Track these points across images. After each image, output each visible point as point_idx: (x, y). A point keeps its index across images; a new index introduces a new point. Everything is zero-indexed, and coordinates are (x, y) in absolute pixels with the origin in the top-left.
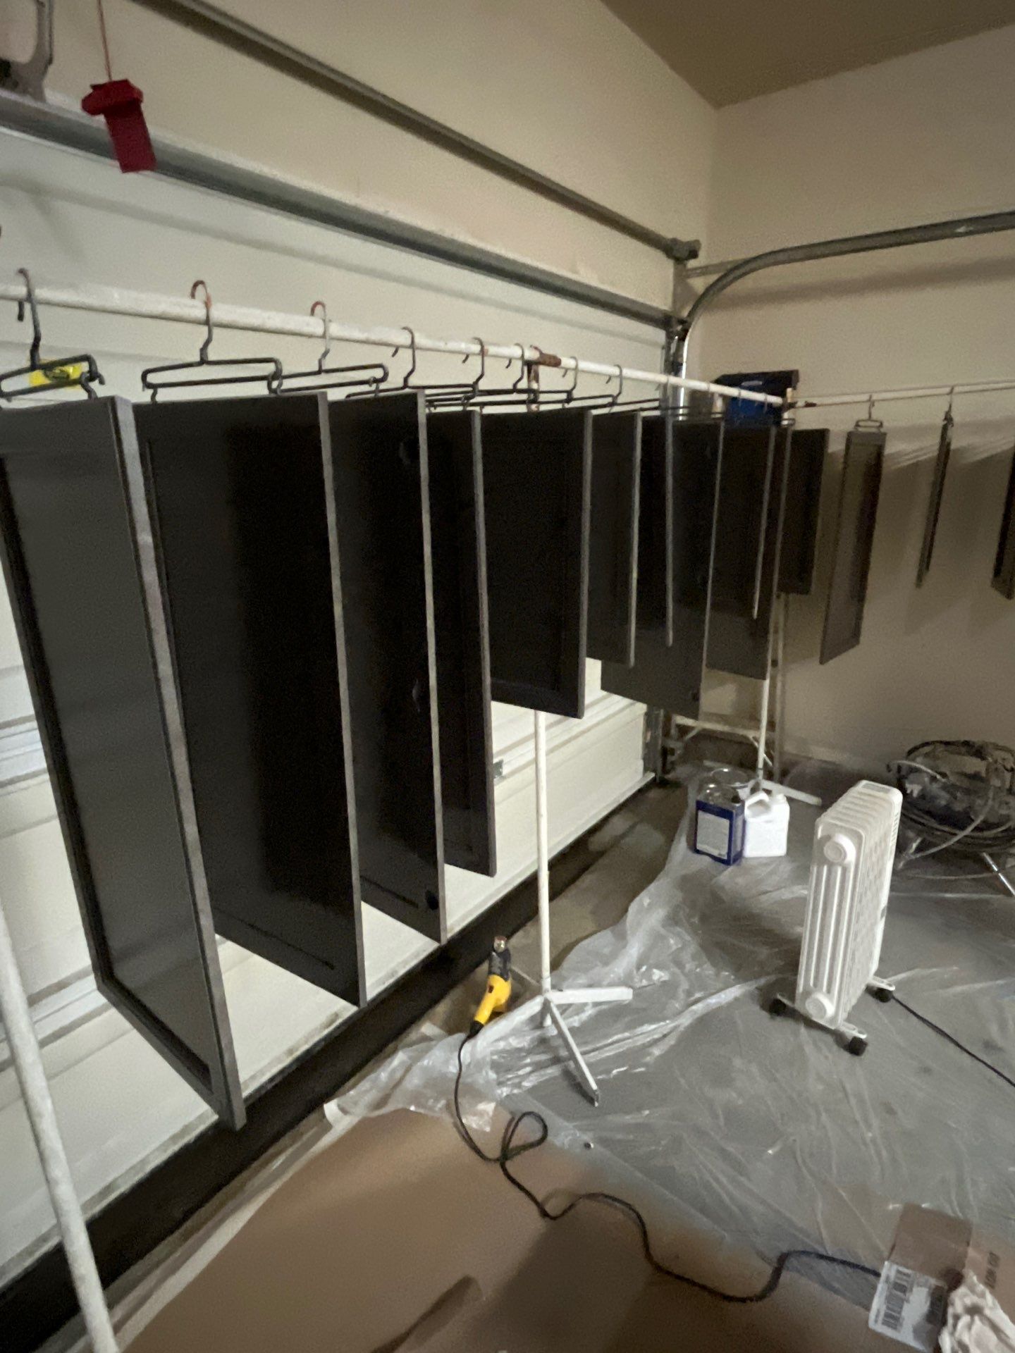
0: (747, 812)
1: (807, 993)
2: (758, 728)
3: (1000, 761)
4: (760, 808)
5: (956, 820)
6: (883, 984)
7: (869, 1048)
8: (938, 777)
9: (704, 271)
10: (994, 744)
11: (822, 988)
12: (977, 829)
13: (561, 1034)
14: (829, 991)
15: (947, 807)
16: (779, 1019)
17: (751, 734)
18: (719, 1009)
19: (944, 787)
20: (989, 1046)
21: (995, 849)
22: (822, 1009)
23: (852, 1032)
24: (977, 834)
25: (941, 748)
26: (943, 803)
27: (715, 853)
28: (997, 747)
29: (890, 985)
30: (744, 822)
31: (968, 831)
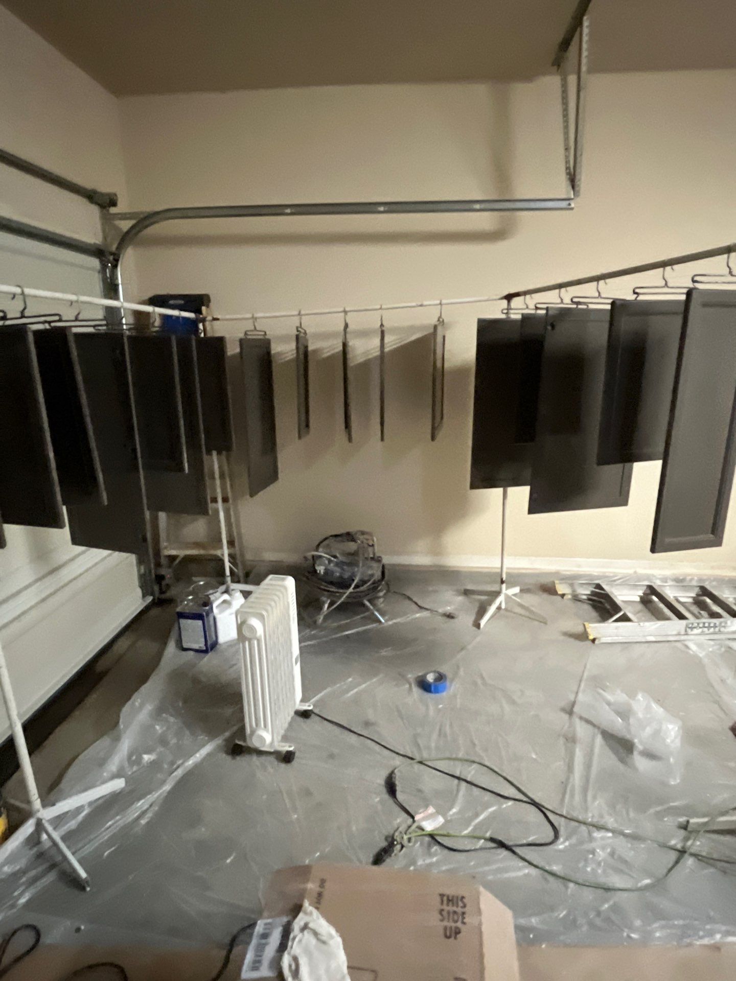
0: (215, 610)
1: (253, 732)
2: (221, 547)
3: (365, 541)
4: (225, 605)
5: (344, 584)
6: (306, 707)
7: (297, 755)
8: (332, 559)
9: (124, 217)
10: (360, 531)
11: (260, 726)
12: (357, 587)
13: (55, 844)
14: (265, 726)
15: (341, 577)
16: (238, 758)
17: (218, 553)
18: (197, 766)
19: (337, 565)
20: (367, 724)
21: (369, 597)
22: (262, 739)
23: (286, 748)
24: (356, 590)
25: (332, 540)
26: (338, 574)
27: (196, 646)
28: (363, 533)
29: (309, 706)
30: (215, 619)
31: (351, 590)
